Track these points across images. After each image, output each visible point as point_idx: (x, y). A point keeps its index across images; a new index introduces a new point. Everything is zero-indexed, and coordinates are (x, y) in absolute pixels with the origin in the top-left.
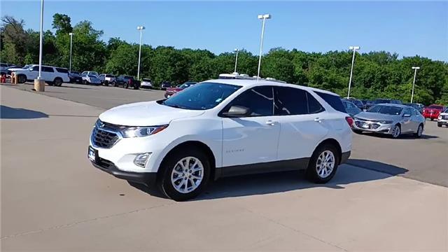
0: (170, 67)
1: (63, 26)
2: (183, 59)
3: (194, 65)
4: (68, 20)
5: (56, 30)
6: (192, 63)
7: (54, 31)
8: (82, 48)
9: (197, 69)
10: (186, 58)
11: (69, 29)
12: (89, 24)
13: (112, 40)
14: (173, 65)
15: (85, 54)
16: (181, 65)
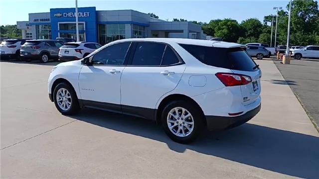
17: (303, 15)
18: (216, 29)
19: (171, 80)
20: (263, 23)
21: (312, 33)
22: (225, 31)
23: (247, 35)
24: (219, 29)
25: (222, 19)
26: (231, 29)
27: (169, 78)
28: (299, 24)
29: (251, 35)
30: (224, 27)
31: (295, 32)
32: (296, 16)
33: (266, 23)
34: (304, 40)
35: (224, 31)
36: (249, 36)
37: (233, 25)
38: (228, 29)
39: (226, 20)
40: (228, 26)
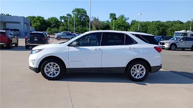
0: (157, 30)
1: (113, 18)
2: (164, 26)
3: (169, 28)
4: (115, 15)
5: (111, 20)
6: (168, 27)
7: (110, 20)
8: (119, 26)
9: (171, 30)
10: (165, 26)
11: (116, 19)
12: (123, 16)
13: (133, 21)
14: (158, 29)
15: (120, 28)
16: (163, 29)
17: (80, 17)
18: (32, 22)
19: (134, 51)
20: (59, 20)
21: (86, 27)
22: (39, 24)
23: (52, 26)
24: (35, 22)
25: (36, 16)
26: (42, 22)
27: (132, 50)
28: (79, 22)
29: (54, 27)
30: (38, 21)
31: (78, 26)
32: (77, 17)
33: (61, 20)
34: (82, 30)
35: (37, 23)
36: (53, 27)
37: (43, 20)
38: (41, 22)
39: (38, 17)
40: (40, 20)
